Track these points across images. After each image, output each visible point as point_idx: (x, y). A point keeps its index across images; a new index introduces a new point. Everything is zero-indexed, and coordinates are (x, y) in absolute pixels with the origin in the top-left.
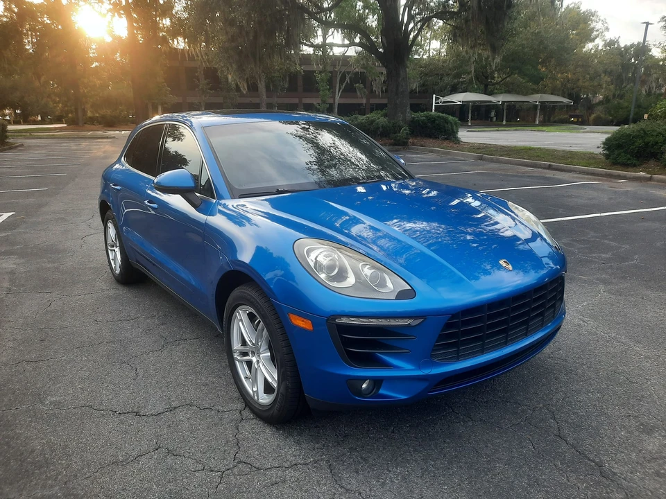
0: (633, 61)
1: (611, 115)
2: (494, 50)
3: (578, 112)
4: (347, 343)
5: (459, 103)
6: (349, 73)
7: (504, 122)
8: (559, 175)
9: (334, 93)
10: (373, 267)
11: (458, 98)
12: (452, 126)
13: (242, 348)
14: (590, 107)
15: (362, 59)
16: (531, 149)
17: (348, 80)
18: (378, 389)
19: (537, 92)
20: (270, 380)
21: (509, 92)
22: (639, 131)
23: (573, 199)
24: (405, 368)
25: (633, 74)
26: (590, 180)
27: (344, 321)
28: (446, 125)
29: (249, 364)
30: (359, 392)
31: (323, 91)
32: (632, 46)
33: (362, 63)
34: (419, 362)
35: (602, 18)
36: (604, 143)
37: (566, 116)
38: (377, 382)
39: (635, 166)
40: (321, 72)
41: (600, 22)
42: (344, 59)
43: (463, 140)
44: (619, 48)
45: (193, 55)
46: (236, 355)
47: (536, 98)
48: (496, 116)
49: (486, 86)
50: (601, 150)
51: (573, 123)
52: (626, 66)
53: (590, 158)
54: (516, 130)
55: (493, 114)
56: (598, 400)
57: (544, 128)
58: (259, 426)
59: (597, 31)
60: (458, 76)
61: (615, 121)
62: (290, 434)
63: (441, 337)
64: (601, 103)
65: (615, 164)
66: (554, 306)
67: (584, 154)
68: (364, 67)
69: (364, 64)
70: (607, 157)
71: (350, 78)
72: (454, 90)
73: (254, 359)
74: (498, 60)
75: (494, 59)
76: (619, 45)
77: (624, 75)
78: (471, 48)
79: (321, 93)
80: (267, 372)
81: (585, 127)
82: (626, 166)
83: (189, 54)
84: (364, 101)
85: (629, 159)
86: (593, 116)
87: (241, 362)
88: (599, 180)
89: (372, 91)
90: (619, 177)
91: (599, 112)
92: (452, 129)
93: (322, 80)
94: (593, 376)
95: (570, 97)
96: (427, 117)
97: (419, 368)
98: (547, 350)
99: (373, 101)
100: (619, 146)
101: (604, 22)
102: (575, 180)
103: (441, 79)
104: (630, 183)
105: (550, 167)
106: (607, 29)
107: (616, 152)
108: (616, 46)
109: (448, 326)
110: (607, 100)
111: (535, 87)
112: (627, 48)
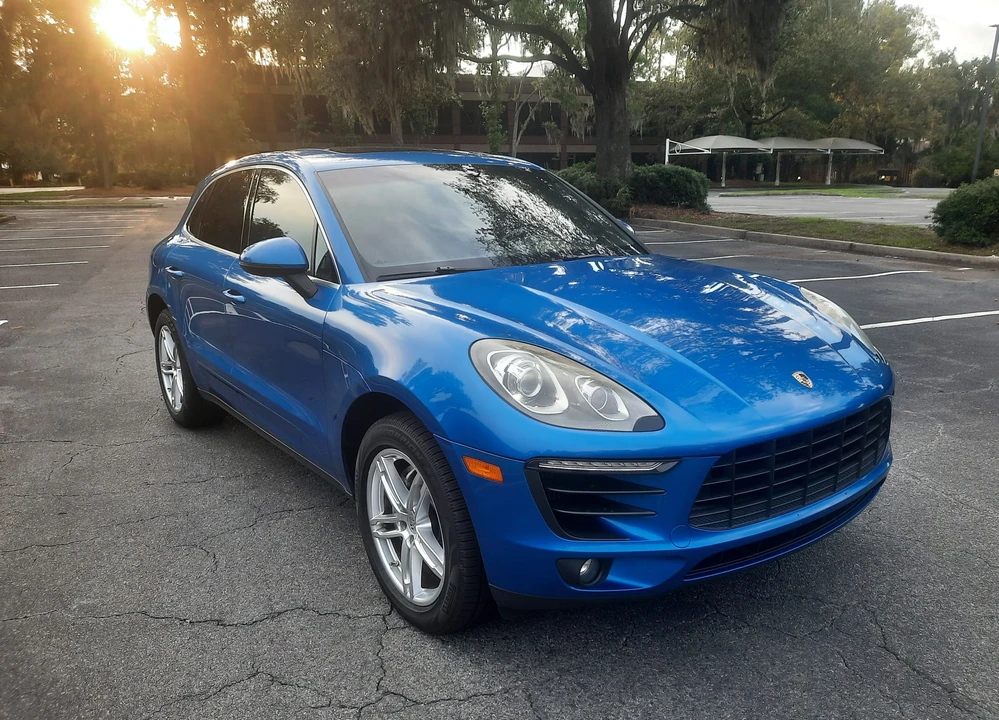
0: (976, 86)
1: (943, 171)
2: (763, 65)
3: (891, 167)
4: (557, 501)
5: (706, 152)
6: (533, 104)
7: (777, 183)
8: (865, 260)
9: (510, 136)
10: (596, 382)
11: (706, 144)
12: (698, 187)
13: (385, 517)
14: (911, 159)
15: (555, 83)
16: (820, 222)
17: (532, 115)
18: (606, 574)
19: (829, 135)
20: (432, 565)
21: (784, 134)
22: (990, 192)
23: (891, 297)
24: (648, 540)
25: (977, 107)
26: (915, 267)
27: (552, 465)
28: (688, 185)
29: (397, 542)
30: (576, 579)
31: (492, 132)
32: (975, 62)
33: (554, 88)
34: (670, 531)
35: (928, 19)
36: (935, 211)
37: (873, 173)
38: (603, 563)
39: (983, 245)
40: (489, 103)
41: (926, 25)
42: (526, 83)
43: (714, 208)
44: (954, 66)
45: (285, 76)
46: (375, 529)
47: (826, 145)
48: (765, 172)
49: (749, 125)
50: (930, 222)
51: (883, 183)
52: (966, 95)
53: (913, 235)
54: (796, 194)
55: (759, 169)
56: (943, 593)
57: (840, 191)
58: (415, 639)
59: (921, 38)
60: (705, 109)
61: (949, 180)
62: (464, 650)
63: (705, 491)
64: (926, 151)
65: (953, 243)
66: (875, 446)
67: (904, 229)
68: (557, 95)
69: (557, 91)
70: (940, 232)
71: (536, 113)
72: (699, 132)
73: (406, 534)
74: (770, 82)
75: (763, 81)
76: (954, 62)
77: (962, 109)
78: (727, 63)
79: (490, 135)
80: (428, 552)
81: (903, 189)
82: (968, 246)
83: (279, 75)
84: (557, 149)
85: (975, 235)
86: (914, 172)
87: (383, 539)
88: (928, 268)
89: (570, 133)
90: (959, 263)
91: (924, 165)
92: (698, 192)
93: (491, 115)
94: (934, 558)
95: (879, 142)
96: (658, 172)
97: (671, 539)
98: (860, 519)
99: (572, 149)
100: (959, 216)
101: (931, 25)
102: (892, 268)
103: (678, 114)
104: (977, 273)
105: (851, 249)
106: (937, 36)
107: (955, 225)
108: (950, 63)
109: (715, 473)
110: (936, 147)
111: (825, 127)
112: (967, 67)
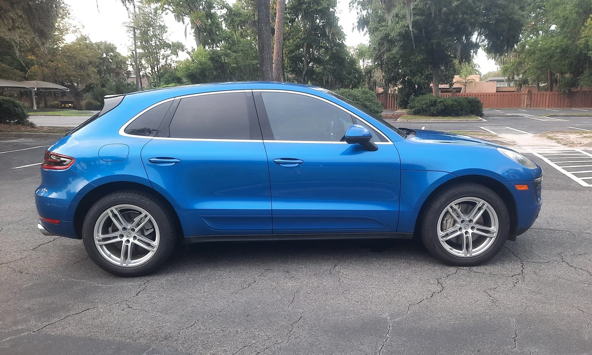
0: (105, 55)
12: (22, 110)
14: (77, 94)
25: (107, 67)
28: (17, 109)
37: (57, 102)
43: (36, 124)
46: (441, 239)
47: (33, 85)
59: (75, 27)
73: (464, 232)
86: (83, 102)
87: (443, 242)
91: (87, 98)
95: (64, 84)
112: (98, 45)
